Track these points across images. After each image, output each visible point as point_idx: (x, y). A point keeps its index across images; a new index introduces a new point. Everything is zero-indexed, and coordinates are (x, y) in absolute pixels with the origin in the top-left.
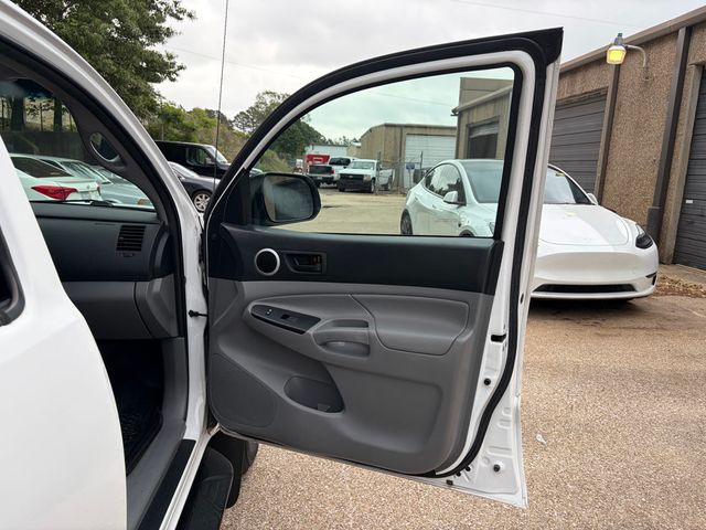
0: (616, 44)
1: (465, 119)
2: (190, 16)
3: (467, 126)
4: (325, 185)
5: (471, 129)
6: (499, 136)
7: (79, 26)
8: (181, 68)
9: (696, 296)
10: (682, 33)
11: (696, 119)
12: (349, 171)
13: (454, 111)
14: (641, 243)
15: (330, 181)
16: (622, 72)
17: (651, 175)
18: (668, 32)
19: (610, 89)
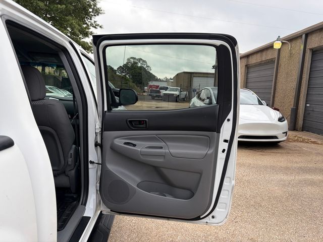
0: (277, 40)
2: (101, 27)
4: (157, 98)
9: (307, 142)
10: (304, 36)
11: (310, 71)
12: (167, 92)
13: (213, 67)
14: (280, 120)
15: (159, 96)
16: (281, 51)
17: (293, 94)
18: (298, 35)
19: (276, 59)
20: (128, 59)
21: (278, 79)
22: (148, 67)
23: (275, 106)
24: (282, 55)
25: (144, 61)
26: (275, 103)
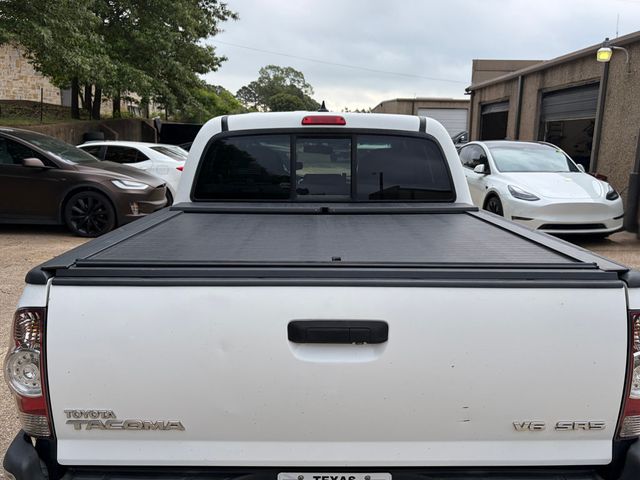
0: (604, 46)
1: (477, 97)
2: (234, 17)
3: (480, 103)
5: (483, 107)
6: (510, 114)
7: (153, 34)
8: (223, 59)
13: (467, 90)
14: (610, 197)
16: (611, 66)
17: (633, 147)
19: (602, 79)
20: (262, 71)
21: (606, 118)
22: (306, 86)
23: (600, 171)
24: (613, 72)
25: (298, 74)
26: (600, 165)
